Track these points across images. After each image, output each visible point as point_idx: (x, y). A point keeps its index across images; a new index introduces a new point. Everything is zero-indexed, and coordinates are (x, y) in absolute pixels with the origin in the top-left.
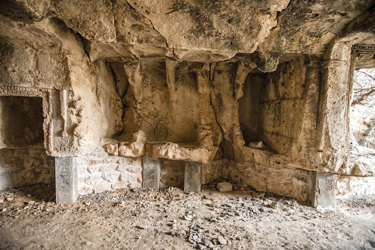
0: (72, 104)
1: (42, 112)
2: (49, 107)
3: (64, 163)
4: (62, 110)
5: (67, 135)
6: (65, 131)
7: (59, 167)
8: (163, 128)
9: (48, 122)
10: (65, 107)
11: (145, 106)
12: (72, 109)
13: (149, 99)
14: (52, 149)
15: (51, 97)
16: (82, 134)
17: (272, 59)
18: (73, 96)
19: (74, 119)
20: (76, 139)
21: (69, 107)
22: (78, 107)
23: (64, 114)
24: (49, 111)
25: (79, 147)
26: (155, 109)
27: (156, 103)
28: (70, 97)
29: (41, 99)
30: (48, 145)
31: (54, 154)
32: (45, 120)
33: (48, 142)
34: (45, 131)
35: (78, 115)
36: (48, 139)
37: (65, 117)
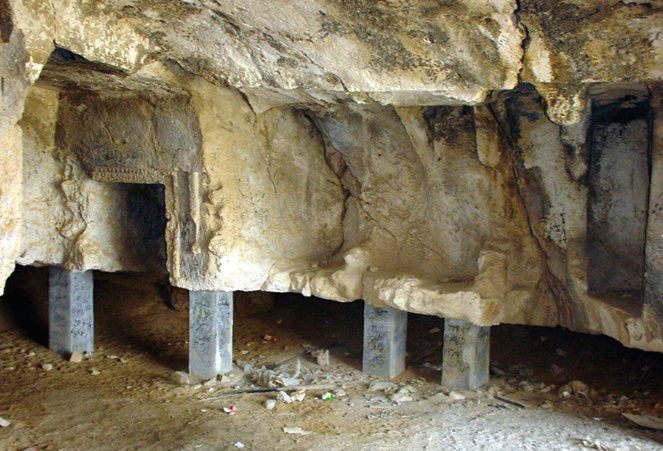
0: (206, 197)
1: (164, 210)
2: (175, 201)
3: (204, 303)
4: (192, 207)
5: (199, 251)
6: (197, 244)
7: (195, 309)
8: (417, 243)
9: (172, 228)
10: (197, 201)
11: (380, 195)
12: (207, 205)
13: (390, 181)
14: (177, 274)
15: (176, 184)
16: (221, 249)
17: (561, 97)
18: (209, 182)
19: (211, 222)
20: (212, 258)
21: (203, 202)
22: (215, 202)
23: (194, 214)
24: (174, 208)
25: (218, 274)
26: (404, 201)
27: (404, 190)
28: (205, 185)
29: (163, 187)
30: (171, 267)
31: (182, 283)
32: (168, 224)
33: (173, 262)
34: (169, 244)
35: (217, 215)
36: (172, 256)
37: (197, 219)
